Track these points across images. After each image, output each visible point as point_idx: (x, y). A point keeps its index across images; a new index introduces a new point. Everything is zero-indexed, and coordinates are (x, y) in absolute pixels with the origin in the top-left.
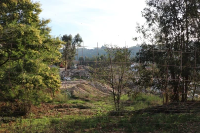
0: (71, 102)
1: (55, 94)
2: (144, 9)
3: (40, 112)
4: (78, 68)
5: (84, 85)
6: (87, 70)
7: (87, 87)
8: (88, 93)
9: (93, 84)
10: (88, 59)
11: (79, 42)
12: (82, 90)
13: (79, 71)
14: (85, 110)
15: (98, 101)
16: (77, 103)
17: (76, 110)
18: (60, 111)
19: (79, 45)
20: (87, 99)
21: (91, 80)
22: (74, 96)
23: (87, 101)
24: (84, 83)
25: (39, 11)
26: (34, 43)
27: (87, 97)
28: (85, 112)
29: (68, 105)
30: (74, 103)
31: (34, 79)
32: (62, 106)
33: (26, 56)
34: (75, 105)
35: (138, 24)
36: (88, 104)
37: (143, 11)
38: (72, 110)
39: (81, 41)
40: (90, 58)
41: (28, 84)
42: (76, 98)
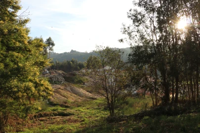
0: (50, 109)
1: (31, 102)
2: (130, 11)
3: (18, 124)
4: (50, 73)
5: (60, 90)
6: (60, 74)
7: (63, 92)
8: (65, 99)
9: (68, 88)
10: (58, 63)
11: (51, 46)
12: (58, 96)
13: (52, 76)
14: (68, 117)
15: (78, 106)
16: (57, 110)
17: (59, 118)
18: (41, 120)
19: (51, 49)
20: (66, 105)
21: (65, 85)
22: (52, 102)
23: (67, 107)
24: (60, 88)
25: (17, 8)
26: (18, 44)
27: (65, 103)
28: (70, 119)
29: (48, 113)
30: (54, 110)
31: (25, 86)
32: (43, 114)
33: (8, 60)
34: (55, 112)
35: (124, 25)
36: (69, 111)
37: (129, 12)
38: (54, 119)
39: (53, 45)
40: (61, 63)
41: (20, 93)
42: (55, 105)
